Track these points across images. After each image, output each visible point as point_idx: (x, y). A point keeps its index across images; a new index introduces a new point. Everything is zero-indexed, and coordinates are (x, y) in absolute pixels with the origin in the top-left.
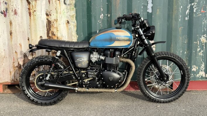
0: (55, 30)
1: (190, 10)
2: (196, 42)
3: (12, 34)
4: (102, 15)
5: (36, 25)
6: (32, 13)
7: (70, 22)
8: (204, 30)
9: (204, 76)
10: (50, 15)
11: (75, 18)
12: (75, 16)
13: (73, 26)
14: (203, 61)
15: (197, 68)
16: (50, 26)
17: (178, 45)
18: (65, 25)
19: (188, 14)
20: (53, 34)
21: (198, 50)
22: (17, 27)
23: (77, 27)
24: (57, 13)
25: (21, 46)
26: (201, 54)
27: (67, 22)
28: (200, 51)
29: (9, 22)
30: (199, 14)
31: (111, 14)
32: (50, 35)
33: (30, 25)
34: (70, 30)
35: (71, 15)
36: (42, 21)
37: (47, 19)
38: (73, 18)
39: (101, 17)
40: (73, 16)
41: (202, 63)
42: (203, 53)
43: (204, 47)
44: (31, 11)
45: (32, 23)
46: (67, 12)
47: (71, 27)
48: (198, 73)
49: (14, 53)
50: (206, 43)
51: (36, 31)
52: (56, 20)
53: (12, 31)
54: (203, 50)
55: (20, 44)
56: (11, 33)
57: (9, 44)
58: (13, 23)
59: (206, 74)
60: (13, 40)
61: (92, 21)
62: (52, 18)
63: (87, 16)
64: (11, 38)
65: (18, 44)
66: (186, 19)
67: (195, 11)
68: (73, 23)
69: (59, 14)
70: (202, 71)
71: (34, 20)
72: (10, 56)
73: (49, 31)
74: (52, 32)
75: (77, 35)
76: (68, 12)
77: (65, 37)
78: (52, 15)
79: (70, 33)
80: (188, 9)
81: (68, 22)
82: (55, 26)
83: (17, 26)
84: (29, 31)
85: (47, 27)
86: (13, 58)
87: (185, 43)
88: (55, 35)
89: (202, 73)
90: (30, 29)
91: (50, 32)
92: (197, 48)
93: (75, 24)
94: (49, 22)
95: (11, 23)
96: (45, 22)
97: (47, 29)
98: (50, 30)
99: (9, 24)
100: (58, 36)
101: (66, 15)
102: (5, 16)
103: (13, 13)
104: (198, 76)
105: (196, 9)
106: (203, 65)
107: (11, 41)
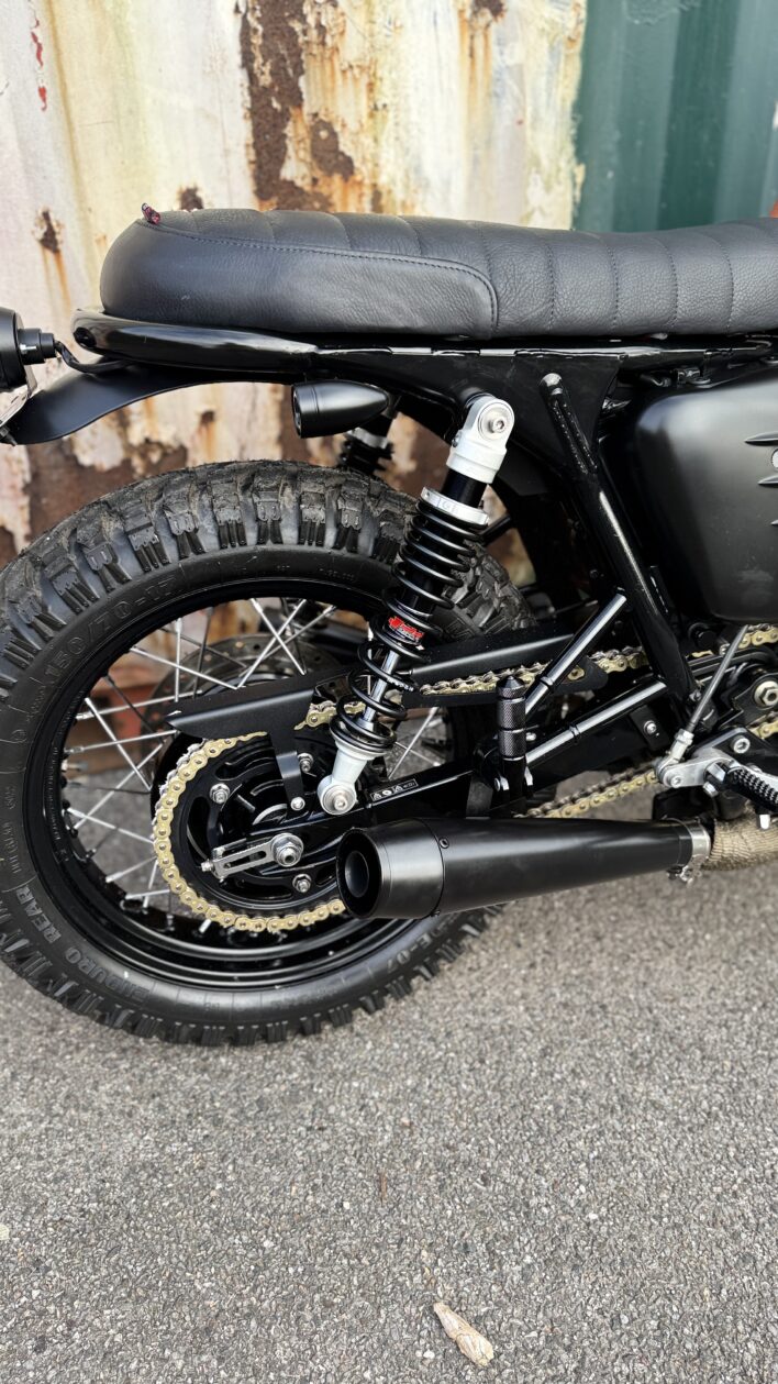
0: (347, 108)
5: (121, 37)
13: (541, 50)
16: (296, 52)
18: (450, 37)
20: (331, 158)
23: (588, 53)
32: (295, 169)
33: (47, 47)
45: (78, 17)
47: (515, 55)
51: (125, 117)
73: (283, 117)
74: (316, 124)
75: (581, 154)
77: (447, 183)
79: (502, 141)
82: (352, 48)
85: (247, 60)
88: (346, 167)
90: (54, 93)
91: (295, 133)
93: (572, 17)
97: (258, 95)
98: (296, 99)
100: (383, 180)
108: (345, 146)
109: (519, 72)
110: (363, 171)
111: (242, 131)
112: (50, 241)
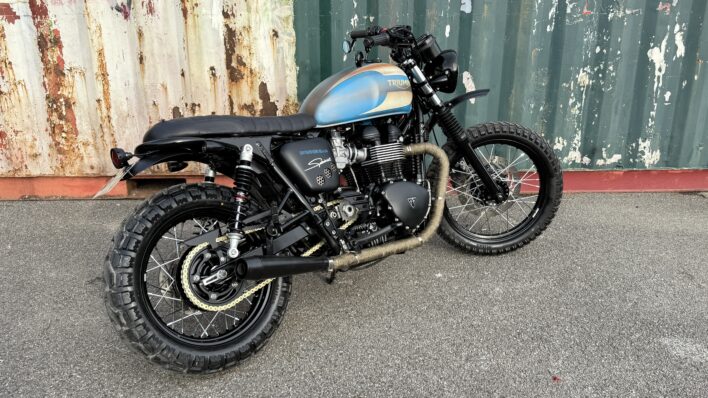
0: (244, 54)
1: (558, 8)
2: (567, 83)
3: (144, 61)
4: (356, 17)
5: (200, 39)
6: (189, 9)
7: (280, 34)
8: (586, 55)
9: (578, 161)
10: (233, 15)
11: (291, 24)
12: (291, 19)
13: (286, 44)
14: (578, 126)
15: (565, 144)
16: (234, 43)
17: (526, 91)
18: (269, 41)
19: (552, 18)
20: (241, 62)
21: (571, 101)
22: (156, 44)
23: (296, 45)
24: (249, 10)
25: (166, 89)
26: (575, 111)
27: (272, 33)
28: (574, 104)
29: (135, 31)
30: (578, 18)
31: (376, 15)
32: (234, 64)
33: (186, 40)
34: (281, 55)
35: (283, 15)
36: (214, 29)
37: (227, 26)
38: (288, 24)
39: (352, 23)
40: (287, 18)
41: (576, 132)
42: (579, 109)
43: (584, 96)
44: (188, 5)
45: (191, 36)
46: (273, 10)
47: (282, 45)
48: (567, 155)
49: (151, 107)
50: (588, 86)
51: (199, 53)
52: (248, 29)
53: (144, 54)
54: (580, 101)
55: (163, 85)
56: (141, 59)
57: (136, 84)
58: (146, 35)
59: (582, 157)
60: (147, 75)
61: (332, 31)
62: (237, 24)
63: (321, 18)
64: (143, 70)
65: (159, 85)
66: (548, 30)
67: (569, 11)
68: (288, 37)
69: (253, 13)
70: (575, 149)
71: (195, 26)
72: (140, 113)
73: (232, 54)
74: (238, 56)
75: (297, 64)
76: (276, 8)
77: (269, 69)
78: (237, 14)
79: (280, 62)
80: (552, 6)
81: (276, 34)
82: (245, 43)
83: (156, 40)
84: (184, 53)
85: (225, 44)
86: (147, 117)
87: (541, 87)
88: (244, 65)
89: (575, 155)
90: (186, 48)
91: (234, 57)
92: (568, 97)
93: (293, 38)
94: (231, 35)
95: (140, 34)
96: (222, 31)
97: (227, 50)
98: (234, 52)
99: (136, 36)
100: (253, 68)
101: (270, 18)
102: (126, 16)
103: (145, 10)
104: (565, 160)
105: (571, 6)
106: (578, 137)
107: (143, 77)
108: (244, 60)
109: (282, 48)
110: (248, 65)
111: (224, 56)
112: (183, 75)
